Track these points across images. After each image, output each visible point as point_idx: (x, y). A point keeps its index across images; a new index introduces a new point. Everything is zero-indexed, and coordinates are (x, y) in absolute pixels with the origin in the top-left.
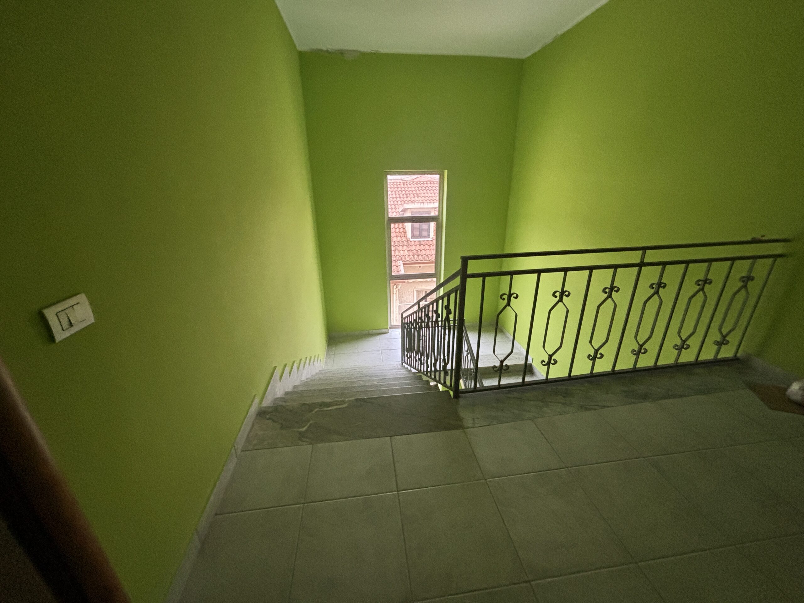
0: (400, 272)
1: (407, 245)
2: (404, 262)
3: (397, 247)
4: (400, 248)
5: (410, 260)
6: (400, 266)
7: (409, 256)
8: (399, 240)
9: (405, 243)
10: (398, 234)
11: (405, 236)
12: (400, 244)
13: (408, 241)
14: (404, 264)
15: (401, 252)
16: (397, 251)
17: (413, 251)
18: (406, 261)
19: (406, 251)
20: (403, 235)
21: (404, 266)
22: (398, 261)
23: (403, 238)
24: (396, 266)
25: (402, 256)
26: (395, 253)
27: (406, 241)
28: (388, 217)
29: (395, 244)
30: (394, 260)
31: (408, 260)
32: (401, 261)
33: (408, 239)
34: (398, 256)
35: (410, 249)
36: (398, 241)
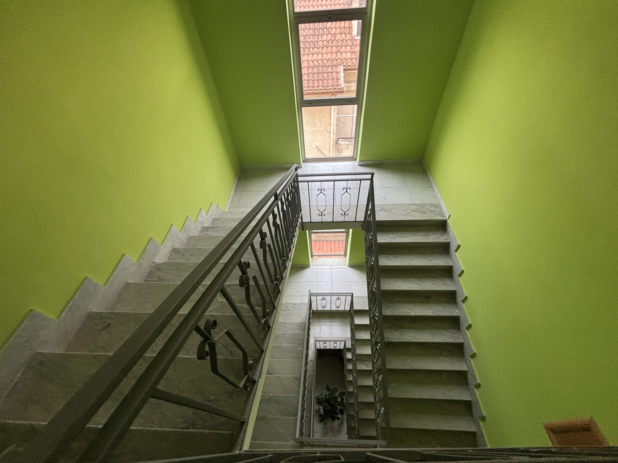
0: (339, 79)
1: (351, 45)
2: (345, 68)
3: (339, 47)
4: (343, 49)
5: (352, 66)
6: (340, 72)
7: (352, 59)
8: (343, 39)
9: (349, 43)
10: (343, 30)
11: (350, 33)
12: (344, 44)
13: (353, 40)
14: (344, 70)
15: (344, 54)
16: (339, 53)
17: (357, 52)
18: (347, 66)
19: (349, 53)
20: (348, 32)
21: (345, 72)
22: (339, 66)
23: (348, 35)
24: (336, 72)
25: (343, 60)
26: (337, 56)
27: (350, 40)
28: (294, 13)
29: (338, 44)
30: (335, 64)
31: (350, 64)
32: (341, 67)
33: (353, 37)
34: (339, 60)
35: (354, 51)
36: (341, 40)
